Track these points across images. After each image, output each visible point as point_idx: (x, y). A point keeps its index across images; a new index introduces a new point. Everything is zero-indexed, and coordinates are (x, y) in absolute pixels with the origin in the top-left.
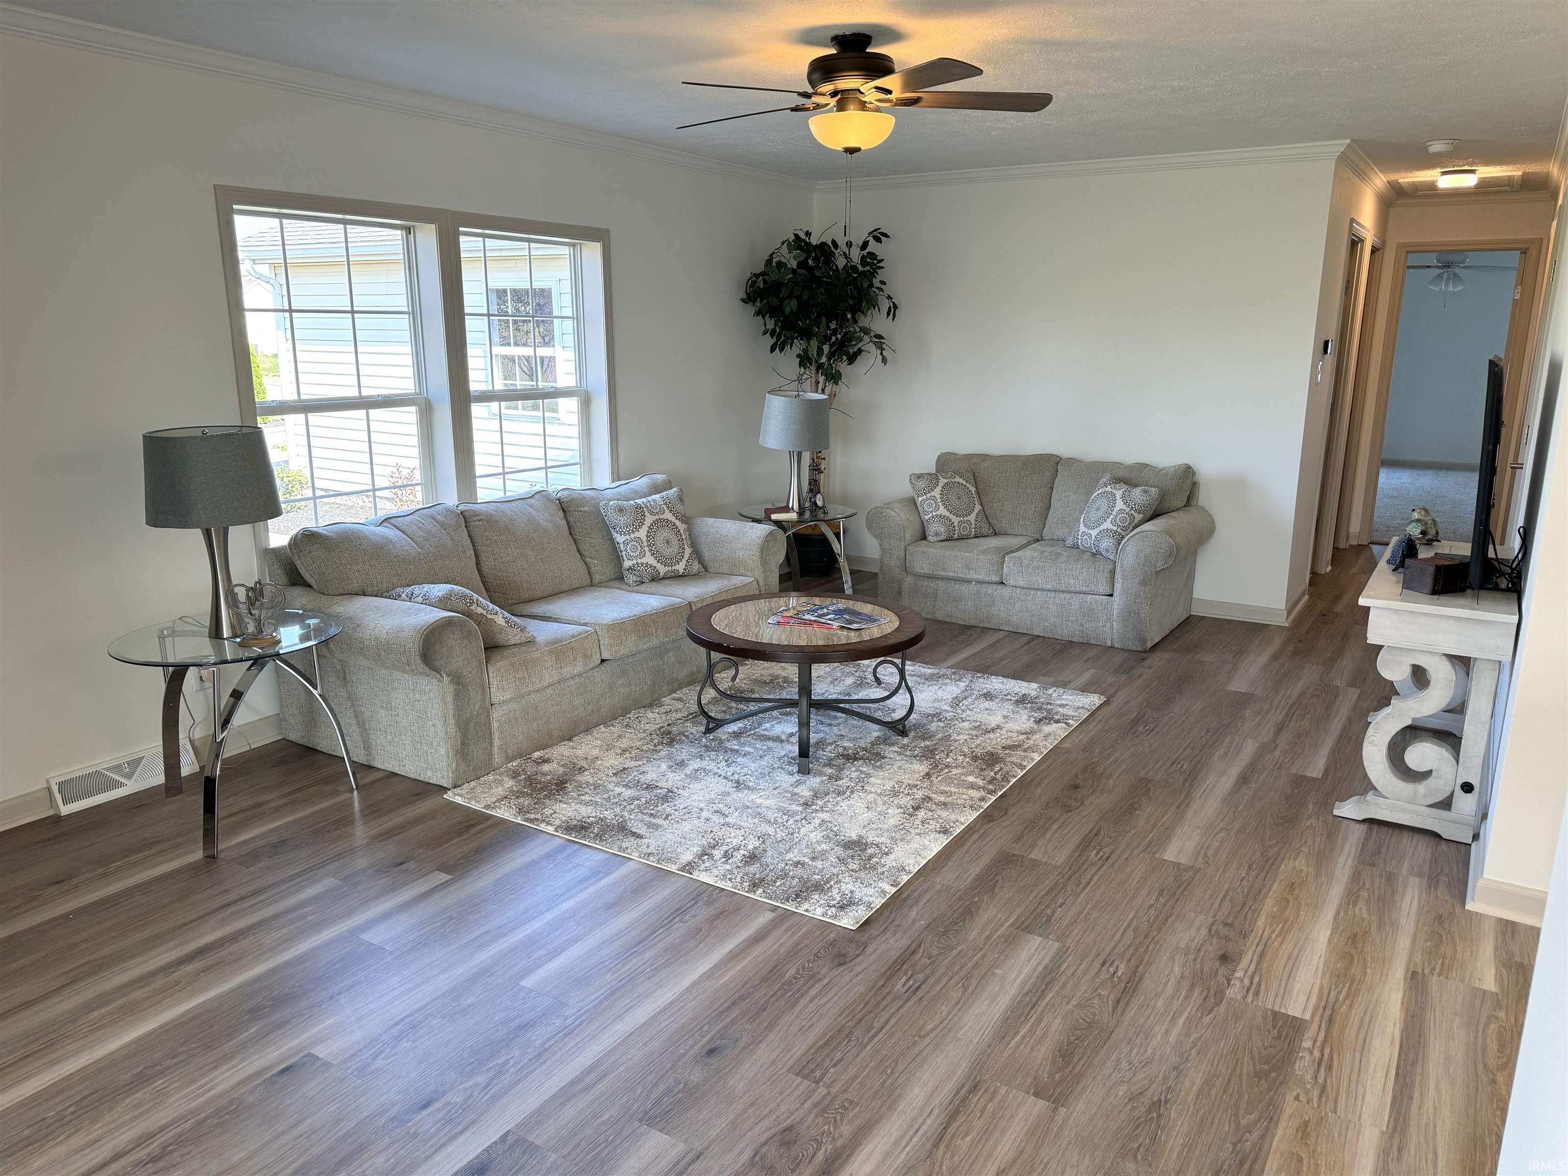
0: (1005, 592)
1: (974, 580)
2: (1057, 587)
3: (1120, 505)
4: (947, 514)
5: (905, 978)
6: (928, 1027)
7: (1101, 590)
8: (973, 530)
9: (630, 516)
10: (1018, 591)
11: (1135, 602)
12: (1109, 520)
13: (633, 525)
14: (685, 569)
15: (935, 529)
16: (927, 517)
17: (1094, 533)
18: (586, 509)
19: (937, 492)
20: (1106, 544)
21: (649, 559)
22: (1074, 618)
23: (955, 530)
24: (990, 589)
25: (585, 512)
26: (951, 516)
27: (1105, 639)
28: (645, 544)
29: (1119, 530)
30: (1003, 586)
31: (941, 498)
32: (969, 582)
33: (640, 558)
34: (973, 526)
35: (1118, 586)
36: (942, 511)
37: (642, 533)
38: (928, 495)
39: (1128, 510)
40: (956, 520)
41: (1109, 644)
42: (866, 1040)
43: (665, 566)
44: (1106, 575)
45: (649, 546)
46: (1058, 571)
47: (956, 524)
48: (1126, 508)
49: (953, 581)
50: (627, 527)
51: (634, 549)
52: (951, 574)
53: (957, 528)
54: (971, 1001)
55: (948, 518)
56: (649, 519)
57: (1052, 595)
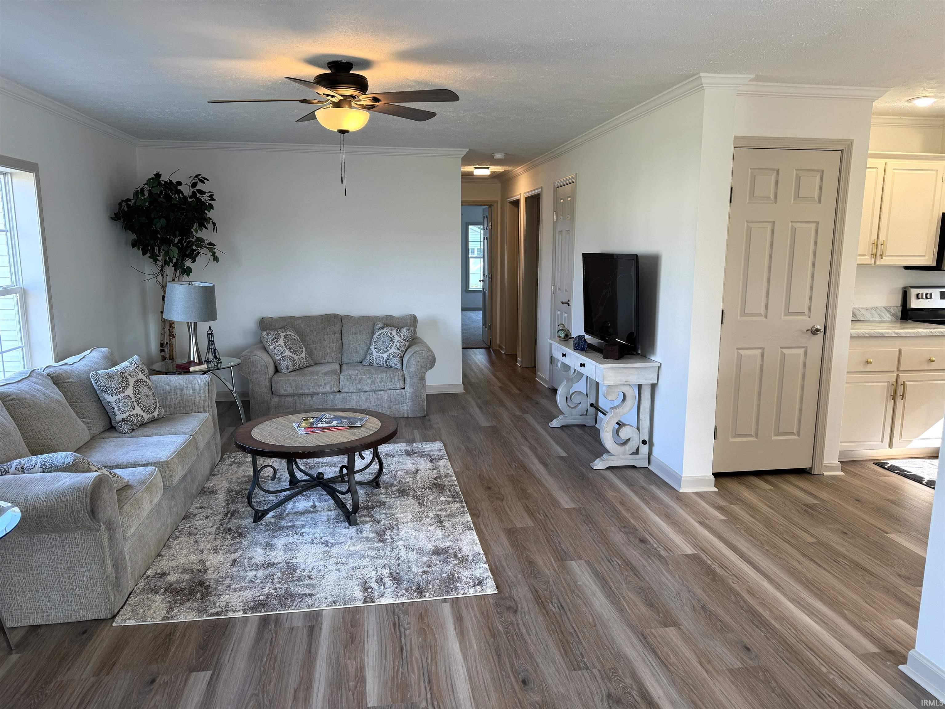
0: (342, 396)
1: (321, 392)
2: (374, 388)
3: (397, 338)
4: (291, 354)
5: (550, 605)
6: (591, 620)
7: (399, 387)
8: (305, 363)
9: (118, 380)
10: (350, 394)
11: (418, 390)
12: (393, 347)
13: (122, 386)
14: (158, 415)
15: (284, 365)
16: (278, 358)
17: (385, 355)
18: (72, 380)
19: (281, 342)
20: (394, 361)
21: (138, 411)
22: (385, 405)
23: (297, 364)
24: (332, 396)
25: (71, 382)
26: (294, 356)
27: (403, 413)
28: (134, 400)
29: (400, 352)
30: (340, 393)
31: (285, 345)
32: (318, 394)
33: (131, 411)
34: (305, 361)
35: (408, 383)
36: (288, 353)
37: (130, 392)
38: (277, 344)
39: (402, 340)
40: (296, 357)
41: (406, 416)
42: (577, 640)
43: (148, 414)
44: (400, 377)
45: (136, 401)
46: (373, 379)
47: (297, 360)
48: (401, 340)
49: (306, 396)
50: (117, 389)
51: (125, 405)
52: (307, 391)
53: (298, 363)
54: (588, 601)
55: (292, 357)
56: (132, 381)
57: (371, 393)
